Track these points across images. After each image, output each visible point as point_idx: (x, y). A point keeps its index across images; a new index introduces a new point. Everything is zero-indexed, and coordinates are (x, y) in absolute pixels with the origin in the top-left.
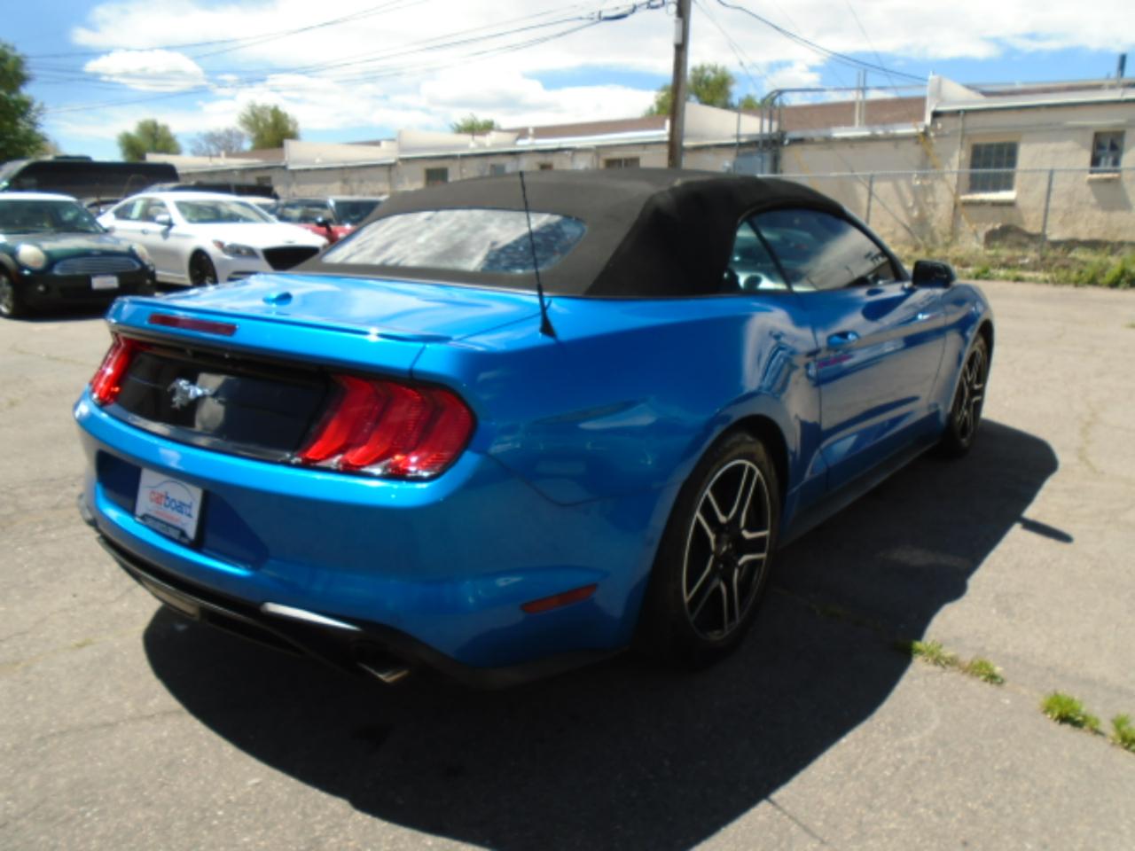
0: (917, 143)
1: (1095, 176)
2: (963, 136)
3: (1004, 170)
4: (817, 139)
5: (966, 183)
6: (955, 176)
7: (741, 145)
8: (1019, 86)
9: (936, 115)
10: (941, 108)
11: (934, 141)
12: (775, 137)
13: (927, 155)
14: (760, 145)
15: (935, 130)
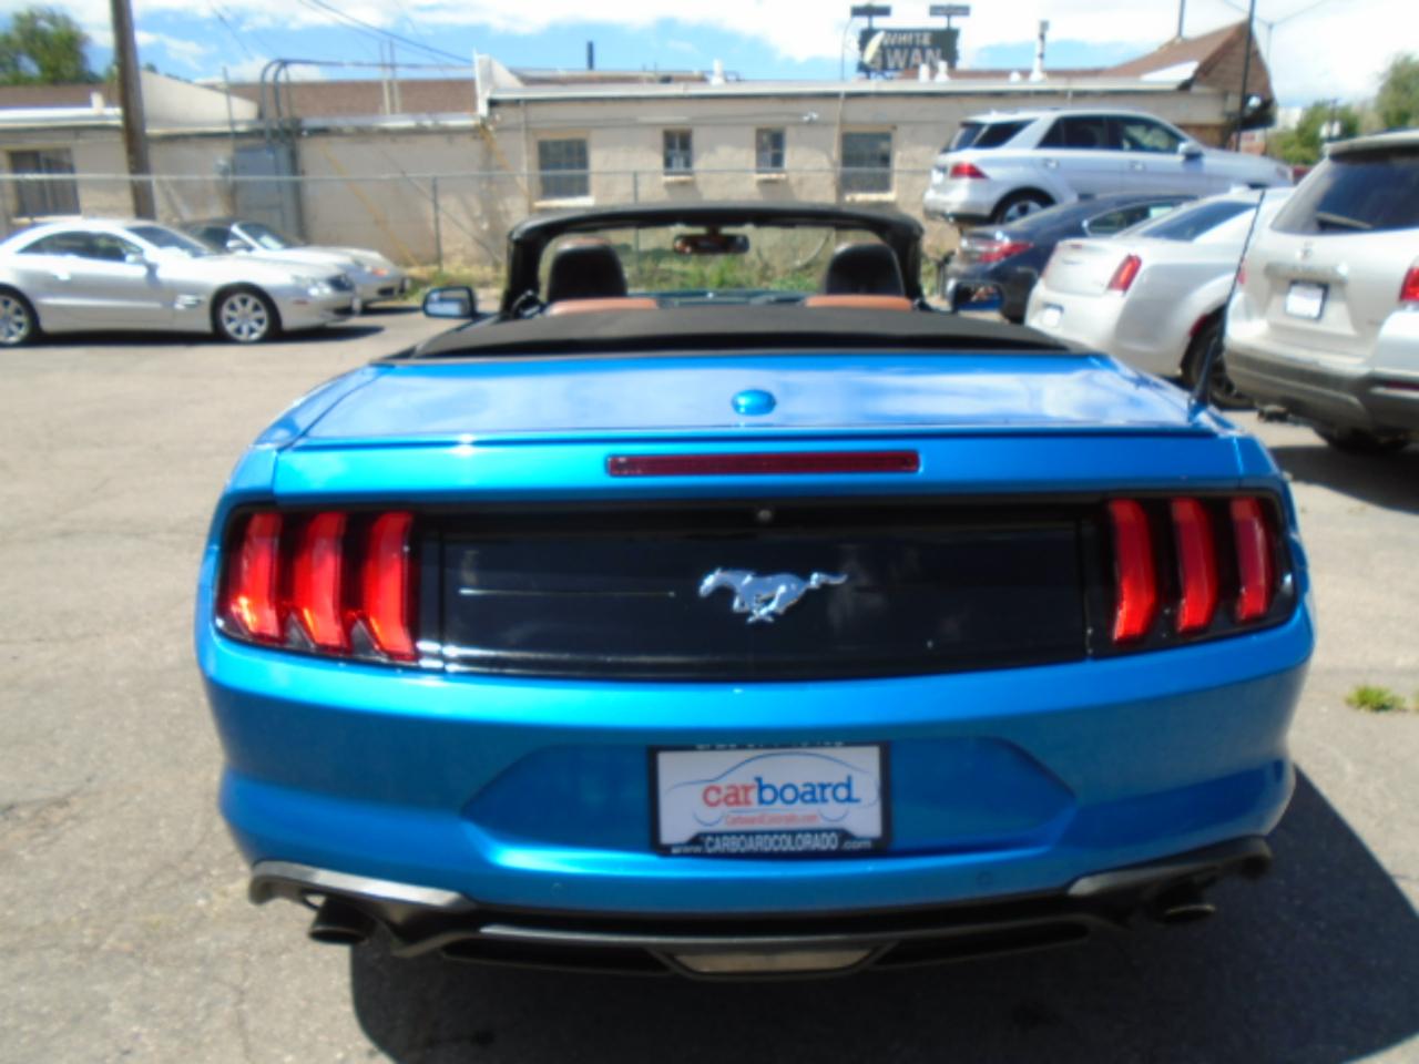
0: (475, 138)
1: (671, 179)
2: (527, 129)
3: (576, 172)
4: (346, 130)
5: (537, 187)
6: (526, 178)
7: (238, 135)
8: (562, 73)
9: (493, 103)
10: (498, 96)
11: (495, 136)
12: (288, 125)
13: (489, 152)
14: (268, 136)
15: (494, 122)
